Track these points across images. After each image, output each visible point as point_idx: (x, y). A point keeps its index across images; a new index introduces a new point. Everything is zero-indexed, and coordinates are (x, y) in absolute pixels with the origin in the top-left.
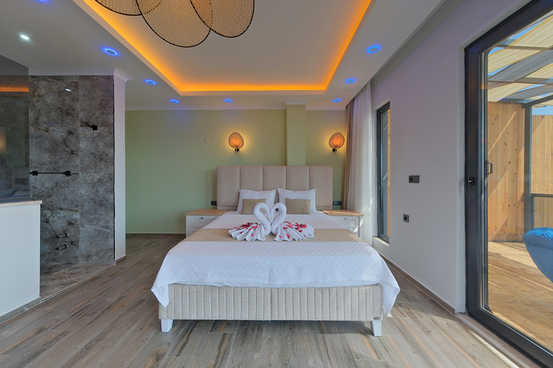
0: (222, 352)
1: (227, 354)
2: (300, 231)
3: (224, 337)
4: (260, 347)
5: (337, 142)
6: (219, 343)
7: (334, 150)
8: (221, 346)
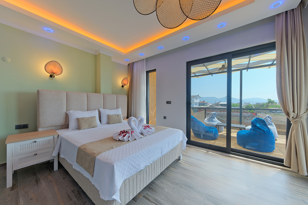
0: (154, 201)
1: (157, 200)
2: (151, 129)
3: (145, 197)
4: (163, 187)
5: (125, 82)
6: (148, 201)
7: (123, 86)
8: (150, 200)
